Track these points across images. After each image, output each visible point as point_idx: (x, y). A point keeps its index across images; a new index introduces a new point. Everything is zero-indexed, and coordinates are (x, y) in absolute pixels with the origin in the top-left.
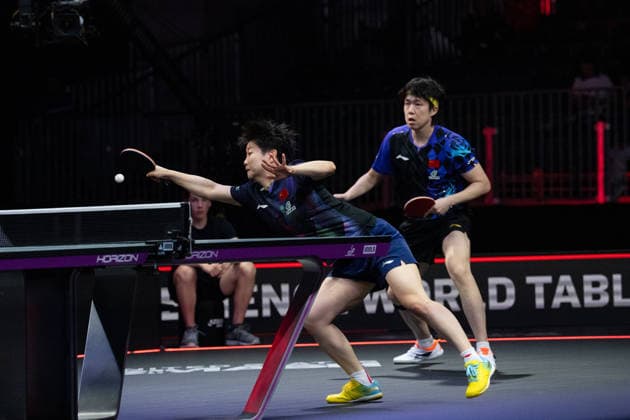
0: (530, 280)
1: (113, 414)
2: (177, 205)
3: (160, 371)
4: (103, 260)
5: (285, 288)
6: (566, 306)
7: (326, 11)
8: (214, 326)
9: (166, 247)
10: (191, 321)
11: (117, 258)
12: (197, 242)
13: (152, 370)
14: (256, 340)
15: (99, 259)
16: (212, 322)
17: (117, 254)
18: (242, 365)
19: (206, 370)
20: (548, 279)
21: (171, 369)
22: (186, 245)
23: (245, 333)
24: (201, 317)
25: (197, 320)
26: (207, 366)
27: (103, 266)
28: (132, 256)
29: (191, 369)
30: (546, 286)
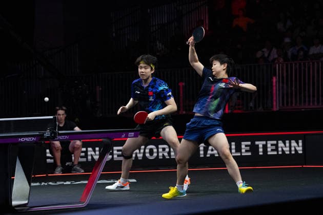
1: (26, 202)
2: (52, 117)
3: (46, 184)
4: (22, 140)
5: (97, 149)
7: (114, 35)
8: (68, 165)
9: (47, 134)
10: (59, 163)
11: (27, 139)
13: (43, 184)
14: (83, 171)
15: (20, 140)
16: (67, 164)
17: (27, 137)
18: (80, 181)
19: (65, 183)
21: (50, 183)
22: (55, 133)
23: (78, 168)
24: (63, 161)
26: (65, 182)
27: (21, 142)
28: (33, 138)
29: (59, 183)
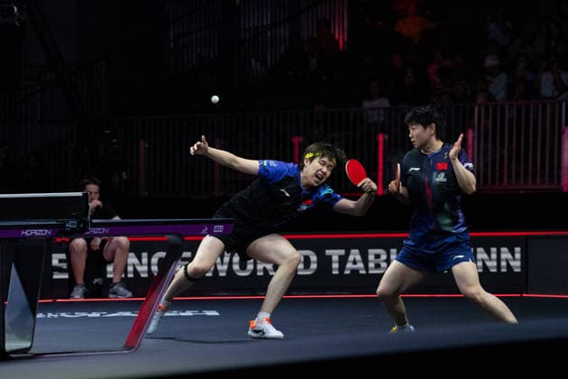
0: (328, 252)
1: (28, 345)
2: (80, 194)
3: (56, 316)
4: (26, 233)
5: (145, 255)
6: (355, 272)
8: (97, 283)
9: (71, 224)
10: (80, 280)
11: (36, 232)
12: (94, 221)
13: (50, 315)
14: (130, 294)
15: (23, 233)
16: (96, 281)
18: (116, 312)
19: (90, 315)
20: (342, 252)
21: (63, 315)
22: (86, 223)
23: (121, 289)
24: (88, 277)
25: (85, 279)
26: (90, 312)
27: (24, 237)
28: (46, 231)
29: (78, 315)
30: (340, 257)
